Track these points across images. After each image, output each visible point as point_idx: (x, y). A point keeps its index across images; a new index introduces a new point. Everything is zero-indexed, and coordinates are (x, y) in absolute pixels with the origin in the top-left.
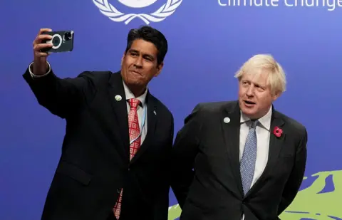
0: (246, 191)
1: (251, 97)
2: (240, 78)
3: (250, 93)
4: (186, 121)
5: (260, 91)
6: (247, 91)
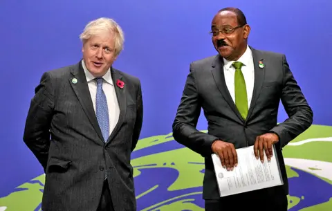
0: (106, 139)
1: (101, 59)
2: (86, 41)
3: (100, 56)
4: (37, 90)
5: (107, 53)
6: (97, 54)
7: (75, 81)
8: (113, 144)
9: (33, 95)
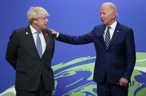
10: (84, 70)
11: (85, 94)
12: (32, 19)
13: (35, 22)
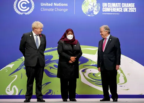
7: (31, 35)
8: (40, 49)
9: (21, 39)
10: (49, 55)
11: (50, 68)
12: (34, 28)
13: (36, 30)
